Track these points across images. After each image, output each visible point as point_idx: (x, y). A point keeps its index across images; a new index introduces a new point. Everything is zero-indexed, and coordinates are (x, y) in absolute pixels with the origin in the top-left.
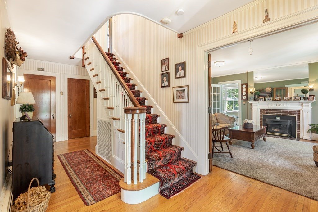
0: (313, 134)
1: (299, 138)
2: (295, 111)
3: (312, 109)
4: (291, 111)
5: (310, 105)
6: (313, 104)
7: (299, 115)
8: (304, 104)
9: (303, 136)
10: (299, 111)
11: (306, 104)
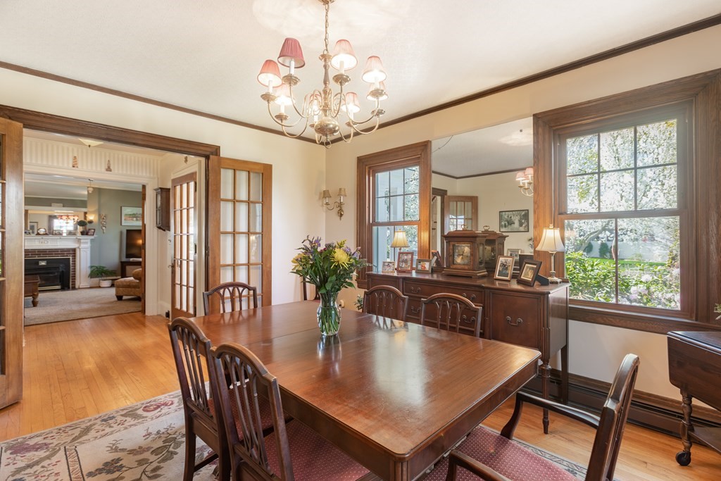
0: (92, 279)
1: (74, 288)
2: (68, 250)
3: (91, 247)
4: (63, 250)
5: (89, 241)
6: (92, 240)
7: (74, 256)
8: (82, 241)
9: (80, 283)
10: (74, 250)
11: (84, 241)
